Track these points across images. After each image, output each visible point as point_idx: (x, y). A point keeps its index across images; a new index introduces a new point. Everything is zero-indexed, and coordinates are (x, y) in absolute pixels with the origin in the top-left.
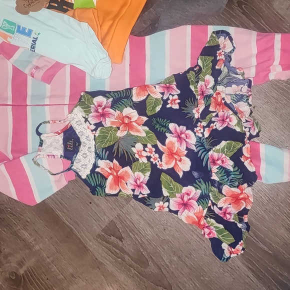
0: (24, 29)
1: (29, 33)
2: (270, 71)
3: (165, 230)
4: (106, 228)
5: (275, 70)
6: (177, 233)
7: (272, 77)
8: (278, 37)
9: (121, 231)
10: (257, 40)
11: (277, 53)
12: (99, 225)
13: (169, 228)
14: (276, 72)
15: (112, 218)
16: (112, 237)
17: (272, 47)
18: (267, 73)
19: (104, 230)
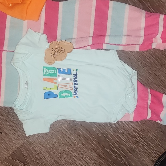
0: (64, 70)
1: (69, 72)
2: (153, 41)
3: (61, 157)
4: (13, 154)
5: (157, 42)
6: (70, 160)
7: (154, 46)
8: (162, 17)
9: (25, 157)
10: (146, 17)
11: (161, 29)
12: (7, 151)
13: (65, 156)
14: (157, 43)
15: (18, 146)
16: (17, 161)
17: (157, 24)
18: (150, 43)
19: (11, 156)
